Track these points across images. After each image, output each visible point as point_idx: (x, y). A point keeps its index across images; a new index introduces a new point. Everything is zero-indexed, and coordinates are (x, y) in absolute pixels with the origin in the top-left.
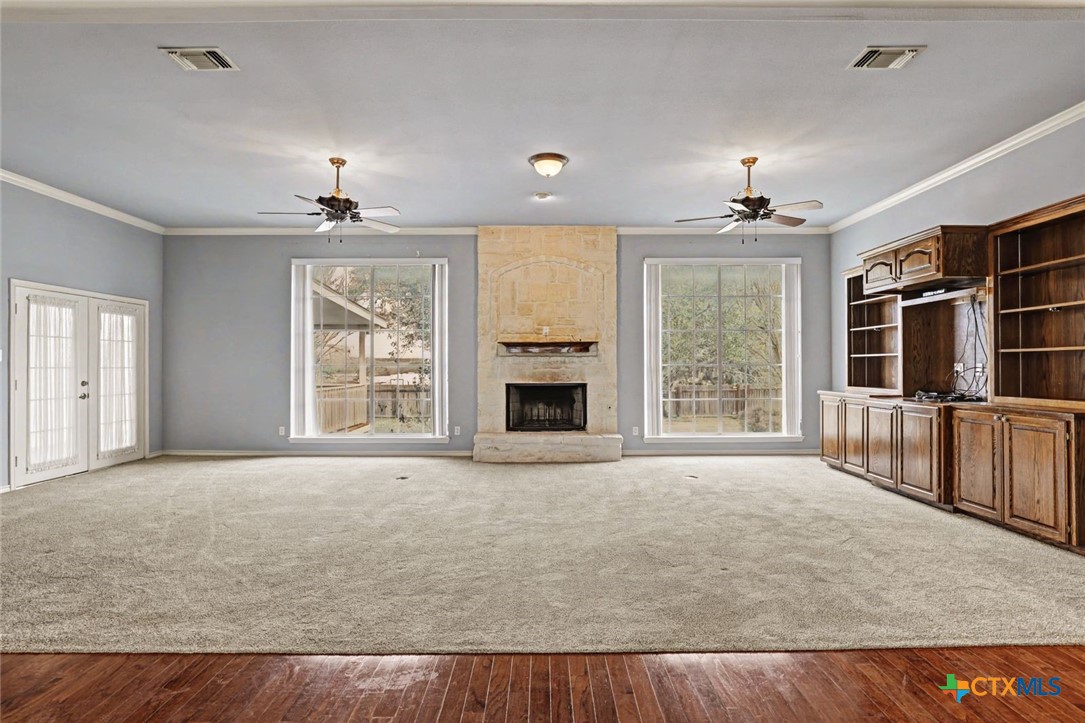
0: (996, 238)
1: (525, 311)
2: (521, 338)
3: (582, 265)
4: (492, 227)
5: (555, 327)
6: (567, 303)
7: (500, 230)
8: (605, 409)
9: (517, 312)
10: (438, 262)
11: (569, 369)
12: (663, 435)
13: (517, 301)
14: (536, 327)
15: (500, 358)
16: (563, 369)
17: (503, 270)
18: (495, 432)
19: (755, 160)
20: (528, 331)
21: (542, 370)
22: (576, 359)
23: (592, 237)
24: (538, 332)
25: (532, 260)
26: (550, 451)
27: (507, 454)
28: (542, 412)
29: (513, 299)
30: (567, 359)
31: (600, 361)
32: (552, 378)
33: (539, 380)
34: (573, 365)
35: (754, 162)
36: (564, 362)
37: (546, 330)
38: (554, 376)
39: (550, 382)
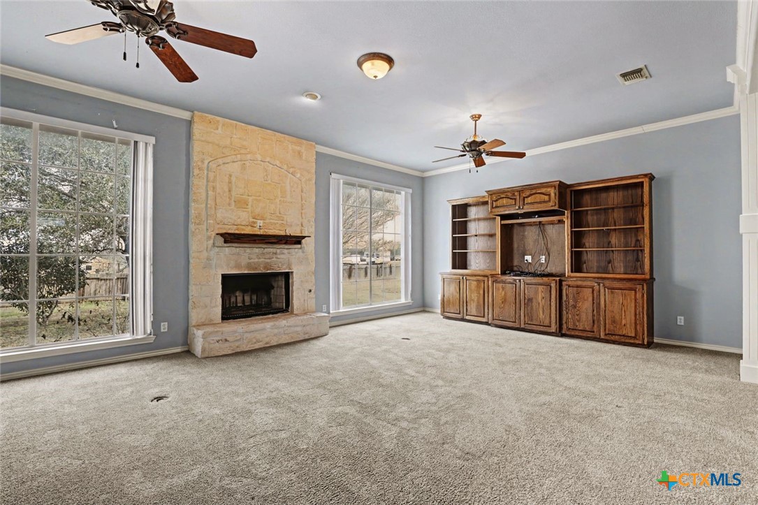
0: (571, 191)
1: (241, 204)
2: (237, 229)
3: (291, 170)
4: (210, 116)
5: (267, 221)
6: (278, 201)
7: (218, 121)
8: (307, 292)
9: (233, 203)
10: (141, 139)
11: (280, 259)
12: (342, 310)
13: (233, 193)
14: (252, 220)
15: (217, 250)
16: (274, 259)
17: (220, 161)
18: (211, 323)
19: (480, 116)
20: (244, 223)
21: (257, 260)
22: (286, 251)
23: (298, 148)
24: (252, 225)
25: (249, 157)
26: (275, 335)
27: (237, 344)
28: (240, 299)
29: (230, 191)
30: (278, 251)
31: (303, 252)
32: (265, 268)
33: (254, 270)
34: (282, 256)
35: (479, 118)
36: (276, 254)
37: (260, 223)
38: (267, 266)
39: (264, 271)
